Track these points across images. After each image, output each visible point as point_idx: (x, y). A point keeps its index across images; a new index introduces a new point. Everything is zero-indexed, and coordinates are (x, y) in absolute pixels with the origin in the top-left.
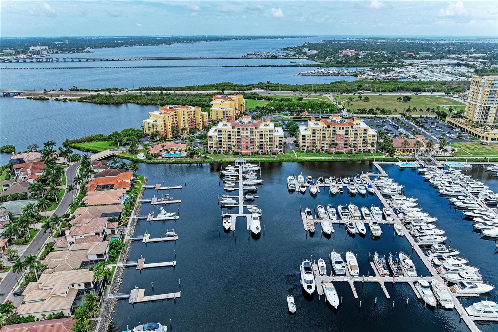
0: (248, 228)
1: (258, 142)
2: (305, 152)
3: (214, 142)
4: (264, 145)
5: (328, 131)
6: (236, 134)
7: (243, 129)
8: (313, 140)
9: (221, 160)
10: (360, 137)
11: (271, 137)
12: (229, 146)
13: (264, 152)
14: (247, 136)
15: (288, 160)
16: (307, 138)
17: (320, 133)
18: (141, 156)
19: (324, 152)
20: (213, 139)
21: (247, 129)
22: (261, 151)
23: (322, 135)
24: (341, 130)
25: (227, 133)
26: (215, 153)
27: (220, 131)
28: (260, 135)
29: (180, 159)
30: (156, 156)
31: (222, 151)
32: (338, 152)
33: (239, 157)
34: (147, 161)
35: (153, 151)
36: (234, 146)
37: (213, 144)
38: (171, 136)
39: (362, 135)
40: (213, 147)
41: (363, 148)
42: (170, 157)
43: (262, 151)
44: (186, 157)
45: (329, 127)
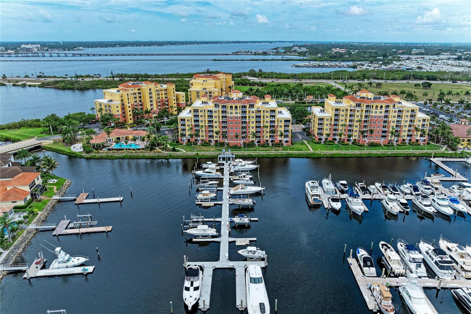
0: (238, 303)
1: (253, 128)
2: (322, 143)
3: (187, 128)
4: (261, 132)
5: (358, 111)
6: (221, 115)
7: (231, 107)
8: (335, 125)
9: (197, 154)
10: (405, 121)
11: (273, 120)
12: (210, 133)
13: (262, 142)
14: (237, 118)
15: (299, 154)
16: (326, 122)
17: (346, 115)
18: (77, 148)
19: (350, 143)
20: (187, 123)
21: (236, 107)
22: (257, 140)
23: (348, 118)
24: (379, 110)
25: (207, 114)
26: (188, 144)
27: (196, 111)
28: (257, 117)
29: (134, 151)
30: (98, 147)
31: (200, 142)
32: (373, 143)
33: (224, 150)
34: (84, 154)
35: (96, 140)
36: (217, 133)
37: (187, 130)
38: (131, 122)
39: (409, 119)
40: (187, 135)
41: (409, 138)
42: (120, 150)
43: (259, 142)
44: (144, 149)
45: (359, 105)
